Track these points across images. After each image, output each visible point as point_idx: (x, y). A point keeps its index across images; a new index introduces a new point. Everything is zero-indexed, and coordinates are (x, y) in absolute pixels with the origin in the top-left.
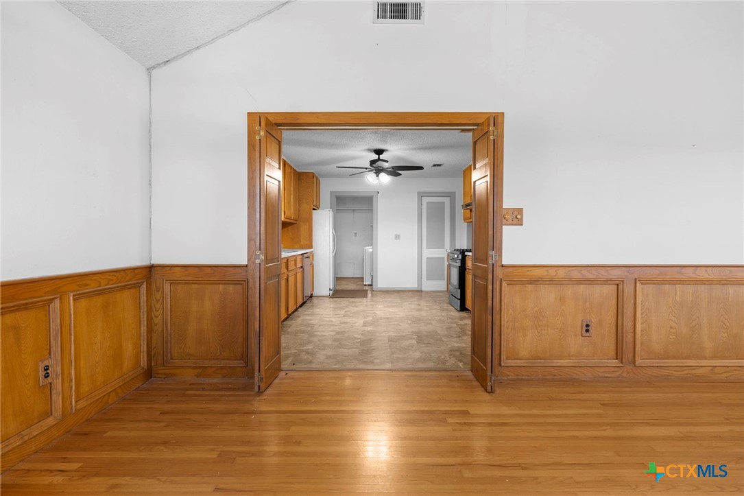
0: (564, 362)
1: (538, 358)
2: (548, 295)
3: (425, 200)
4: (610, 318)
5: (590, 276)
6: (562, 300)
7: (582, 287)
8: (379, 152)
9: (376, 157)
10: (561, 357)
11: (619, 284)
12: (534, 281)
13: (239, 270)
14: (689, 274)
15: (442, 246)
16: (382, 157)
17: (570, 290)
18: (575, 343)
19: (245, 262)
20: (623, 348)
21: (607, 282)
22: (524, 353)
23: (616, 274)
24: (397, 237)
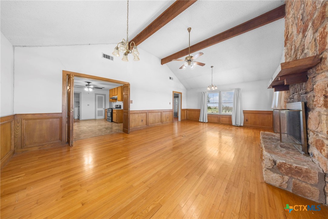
0: (139, 127)
1: (135, 127)
2: (136, 116)
3: (97, 96)
4: (145, 119)
5: (143, 112)
6: (139, 116)
7: (141, 114)
8: (89, 83)
9: (88, 84)
10: (138, 126)
11: (146, 113)
12: (134, 113)
13: (59, 114)
14: (155, 111)
15: (102, 107)
16: (89, 84)
17: (140, 115)
18: (141, 123)
19: (61, 112)
20: (147, 123)
21: (145, 113)
22: (133, 126)
23: (146, 111)
24: (88, 105)
